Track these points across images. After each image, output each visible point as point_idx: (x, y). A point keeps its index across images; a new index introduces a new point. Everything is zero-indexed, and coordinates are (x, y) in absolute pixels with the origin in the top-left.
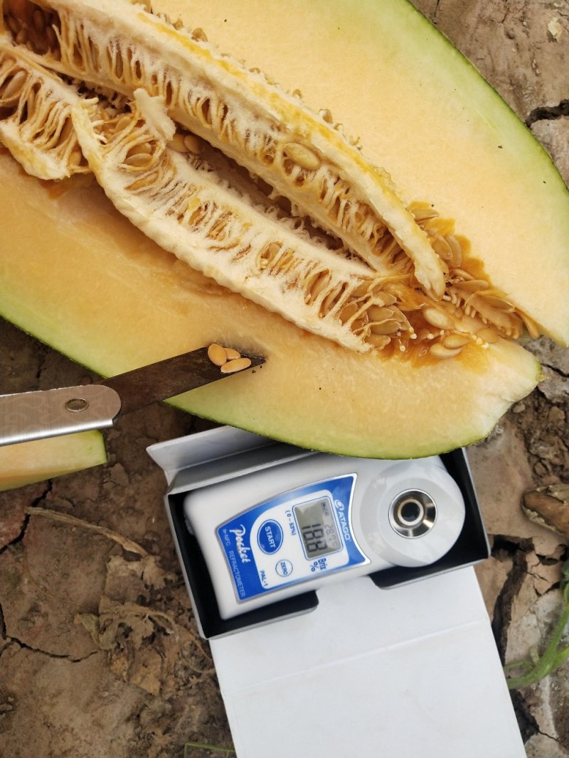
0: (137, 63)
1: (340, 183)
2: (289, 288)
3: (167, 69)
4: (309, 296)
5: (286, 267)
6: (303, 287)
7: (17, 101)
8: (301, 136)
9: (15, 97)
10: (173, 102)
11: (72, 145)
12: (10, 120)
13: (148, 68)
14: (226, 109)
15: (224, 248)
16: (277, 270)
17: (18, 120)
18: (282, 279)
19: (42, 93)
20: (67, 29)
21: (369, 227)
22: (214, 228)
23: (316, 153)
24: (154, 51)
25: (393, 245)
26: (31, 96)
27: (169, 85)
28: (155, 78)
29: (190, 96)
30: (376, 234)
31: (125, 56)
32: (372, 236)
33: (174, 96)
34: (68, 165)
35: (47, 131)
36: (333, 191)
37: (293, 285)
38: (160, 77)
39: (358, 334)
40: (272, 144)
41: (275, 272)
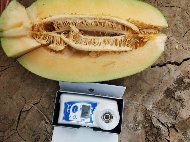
0: (68, 22)
1: (111, 22)
2: (112, 45)
3: (73, 20)
4: (116, 45)
5: (109, 42)
6: (114, 44)
7: (51, 41)
8: (100, 18)
9: (50, 40)
10: (77, 25)
11: (63, 42)
12: (51, 44)
13: (70, 22)
14: (86, 21)
15: (97, 45)
16: (108, 43)
17: (52, 43)
18: (110, 44)
19: (54, 37)
20: (55, 24)
21: (120, 26)
22: (93, 43)
23: (104, 19)
24: (70, 19)
25: (126, 27)
26: (53, 38)
27: (75, 23)
28: (72, 23)
29: (79, 22)
30: (122, 27)
31: (66, 22)
32: (121, 28)
33: (76, 24)
34: (64, 46)
35: (58, 42)
36: (110, 24)
37: (112, 44)
38: (73, 22)
39: (129, 47)
40: (96, 22)
41: (108, 44)
